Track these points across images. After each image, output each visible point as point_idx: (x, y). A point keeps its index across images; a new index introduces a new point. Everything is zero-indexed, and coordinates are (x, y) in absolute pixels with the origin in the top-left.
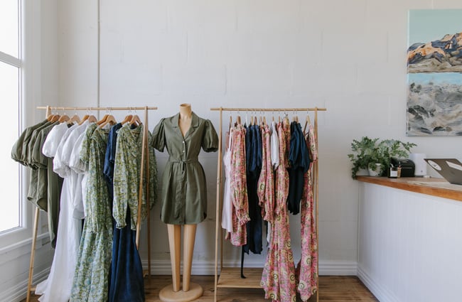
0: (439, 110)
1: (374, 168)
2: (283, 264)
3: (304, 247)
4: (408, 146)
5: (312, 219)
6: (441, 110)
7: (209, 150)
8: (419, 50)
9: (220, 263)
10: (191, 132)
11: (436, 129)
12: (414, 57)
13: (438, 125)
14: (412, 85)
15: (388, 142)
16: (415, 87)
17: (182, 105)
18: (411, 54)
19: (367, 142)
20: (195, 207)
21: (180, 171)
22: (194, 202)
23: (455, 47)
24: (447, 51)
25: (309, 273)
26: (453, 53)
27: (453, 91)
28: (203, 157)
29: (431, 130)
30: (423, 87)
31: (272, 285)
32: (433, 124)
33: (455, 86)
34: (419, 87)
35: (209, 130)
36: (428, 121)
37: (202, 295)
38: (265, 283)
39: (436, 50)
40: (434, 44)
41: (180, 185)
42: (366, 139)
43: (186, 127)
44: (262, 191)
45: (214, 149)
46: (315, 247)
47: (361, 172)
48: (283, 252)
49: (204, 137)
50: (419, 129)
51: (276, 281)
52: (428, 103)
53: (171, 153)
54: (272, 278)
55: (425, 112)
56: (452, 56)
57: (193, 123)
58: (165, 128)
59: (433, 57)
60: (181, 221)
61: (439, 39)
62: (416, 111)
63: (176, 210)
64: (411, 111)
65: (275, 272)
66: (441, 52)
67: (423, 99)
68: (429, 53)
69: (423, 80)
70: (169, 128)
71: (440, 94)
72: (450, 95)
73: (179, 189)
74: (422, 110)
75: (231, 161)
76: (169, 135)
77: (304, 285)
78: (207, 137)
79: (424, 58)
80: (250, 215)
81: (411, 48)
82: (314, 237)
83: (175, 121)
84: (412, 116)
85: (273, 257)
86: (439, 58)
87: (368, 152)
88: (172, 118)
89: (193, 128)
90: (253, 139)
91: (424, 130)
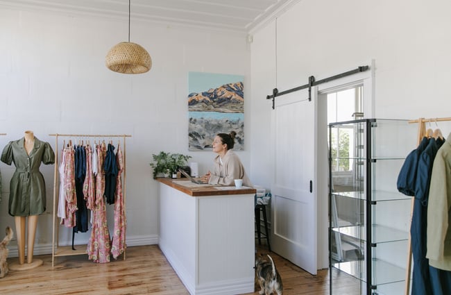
0: (207, 135)
1: (166, 172)
2: (101, 236)
3: (115, 224)
4: (186, 158)
5: (121, 207)
6: (208, 135)
7: (47, 163)
8: (194, 97)
9: (56, 244)
10: (34, 151)
11: (206, 147)
12: (192, 101)
13: (207, 144)
14: (191, 119)
15: (175, 155)
16: (192, 120)
17: (27, 132)
18: (189, 99)
19: (163, 155)
20: (38, 203)
21: (26, 178)
22: (36, 199)
23: (216, 96)
24: (211, 98)
25: (118, 240)
26: (215, 100)
27: (216, 123)
28: (43, 168)
29: (203, 147)
30: (197, 120)
31: (93, 250)
32: (204, 143)
33: (216, 120)
34: (195, 120)
35: (48, 150)
36: (201, 142)
37: (43, 265)
38: (89, 250)
39: (205, 97)
40: (203, 94)
41: (25, 189)
42: (162, 153)
43: (30, 147)
44: (86, 190)
45: (52, 163)
46: (123, 224)
47: (160, 175)
48: (101, 229)
49: (45, 154)
50: (195, 146)
51: (96, 248)
52: (201, 131)
53: (17, 166)
54: (93, 246)
55: (199, 136)
56: (214, 102)
57: (35, 145)
58: (13, 148)
59: (203, 102)
60: (25, 213)
61: (207, 91)
62: (193, 135)
63: (22, 206)
64: (190, 135)
65: (96, 242)
66: (208, 99)
67: (197, 128)
68: (201, 99)
69: (197, 116)
70: (16, 148)
71: (208, 125)
72: (213, 126)
73: (24, 191)
74: (197, 134)
75: (64, 171)
76: (16, 154)
77: (115, 248)
78: (46, 154)
79: (197, 102)
80: (78, 207)
81: (190, 96)
82: (122, 217)
83: (21, 143)
84: (191, 138)
85: (94, 233)
86: (207, 103)
87: (162, 161)
88: (18, 141)
89: (36, 148)
90: (80, 156)
91: (199, 148)
